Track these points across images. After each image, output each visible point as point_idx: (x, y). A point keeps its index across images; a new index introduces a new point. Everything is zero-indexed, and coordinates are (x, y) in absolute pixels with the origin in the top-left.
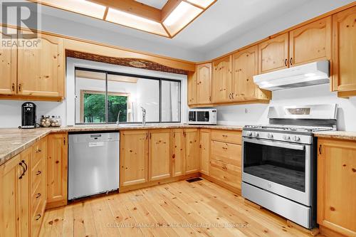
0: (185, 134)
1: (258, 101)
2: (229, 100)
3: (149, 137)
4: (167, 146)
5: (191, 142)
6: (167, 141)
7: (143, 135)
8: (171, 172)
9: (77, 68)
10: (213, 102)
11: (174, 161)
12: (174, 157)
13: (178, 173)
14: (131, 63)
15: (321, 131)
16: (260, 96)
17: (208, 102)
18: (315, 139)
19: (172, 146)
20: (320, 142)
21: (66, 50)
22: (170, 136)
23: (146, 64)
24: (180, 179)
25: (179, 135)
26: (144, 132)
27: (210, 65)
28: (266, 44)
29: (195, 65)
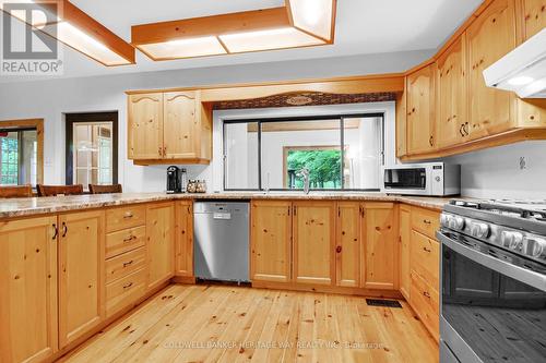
0: (362, 212)
2: (460, 139)
3: (292, 212)
4: (326, 231)
5: (377, 228)
6: (326, 221)
7: (283, 209)
8: (333, 275)
9: (226, 122)
10: (437, 148)
11: (340, 259)
12: (339, 250)
13: (350, 282)
14: (289, 101)
16: (523, 118)
17: (427, 149)
19: (336, 232)
21: (203, 103)
22: (331, 212)
23: (313, 98)
24: (355, 293)
25: (349, 213)
26: (285, 204)
29: (404, 77)
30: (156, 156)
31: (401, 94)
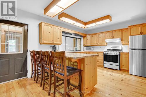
1: (105, 45)
2: (97, 45)
10: (92, 45)
15: (121, 52)
16: (106, 44)
17: (90, 45)
18: (120, 53)
20: (121, 54)
21: (62, 31)
27: (91, 35)
28: (107, 32)
29: (86, 35)
30: (51, 42)
31: (85, 37)
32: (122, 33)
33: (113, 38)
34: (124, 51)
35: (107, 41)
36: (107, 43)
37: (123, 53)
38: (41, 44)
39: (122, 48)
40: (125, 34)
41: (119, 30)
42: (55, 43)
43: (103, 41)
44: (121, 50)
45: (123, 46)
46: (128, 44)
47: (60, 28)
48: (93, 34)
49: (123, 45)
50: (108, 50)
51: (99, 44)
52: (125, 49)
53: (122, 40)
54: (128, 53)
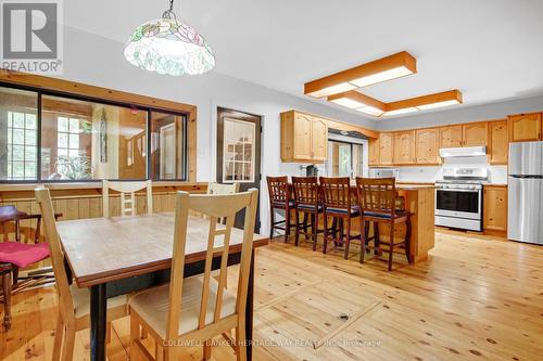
1: (437, 164)
2: (412, 162)
10: (395, 163)
15: (485, 183)
16: (440, 162)
17: (390, 163)
18: (483, 186)
20: (485, 188)
27: (392, 135)
28: (445, 129)
29: (379, 133)
30: (308, 158)
31: (376, 139)
32: (490, 133)
33: (462, 144)
34: (494, 182)
35: (446, 153)
36: (443, 159)
37: (491, 186)
38: (283, 161)
39: (489, 172)
40: (498, 137)
41: (481, 124)
42: (315, 158)
43: (433, 152)
44: (486, 179)
45: (493, 169)
46: (507, 164)
47: (324, 121)
48: (400, 133)
49: (492, 164)
50: (446, 178)
51: (419, 162)
52: (498, 176)
53: (488, 151)
54: (507, 186)
